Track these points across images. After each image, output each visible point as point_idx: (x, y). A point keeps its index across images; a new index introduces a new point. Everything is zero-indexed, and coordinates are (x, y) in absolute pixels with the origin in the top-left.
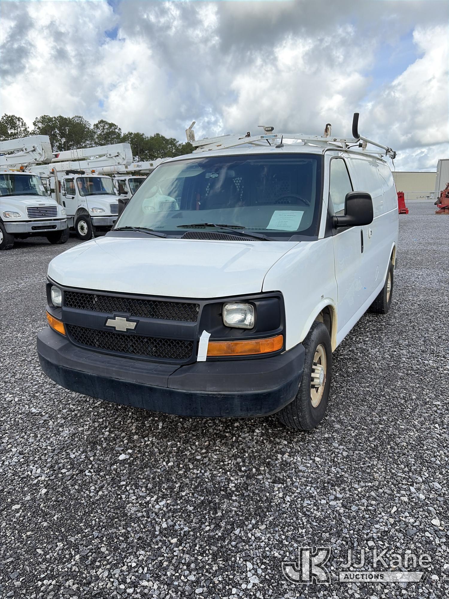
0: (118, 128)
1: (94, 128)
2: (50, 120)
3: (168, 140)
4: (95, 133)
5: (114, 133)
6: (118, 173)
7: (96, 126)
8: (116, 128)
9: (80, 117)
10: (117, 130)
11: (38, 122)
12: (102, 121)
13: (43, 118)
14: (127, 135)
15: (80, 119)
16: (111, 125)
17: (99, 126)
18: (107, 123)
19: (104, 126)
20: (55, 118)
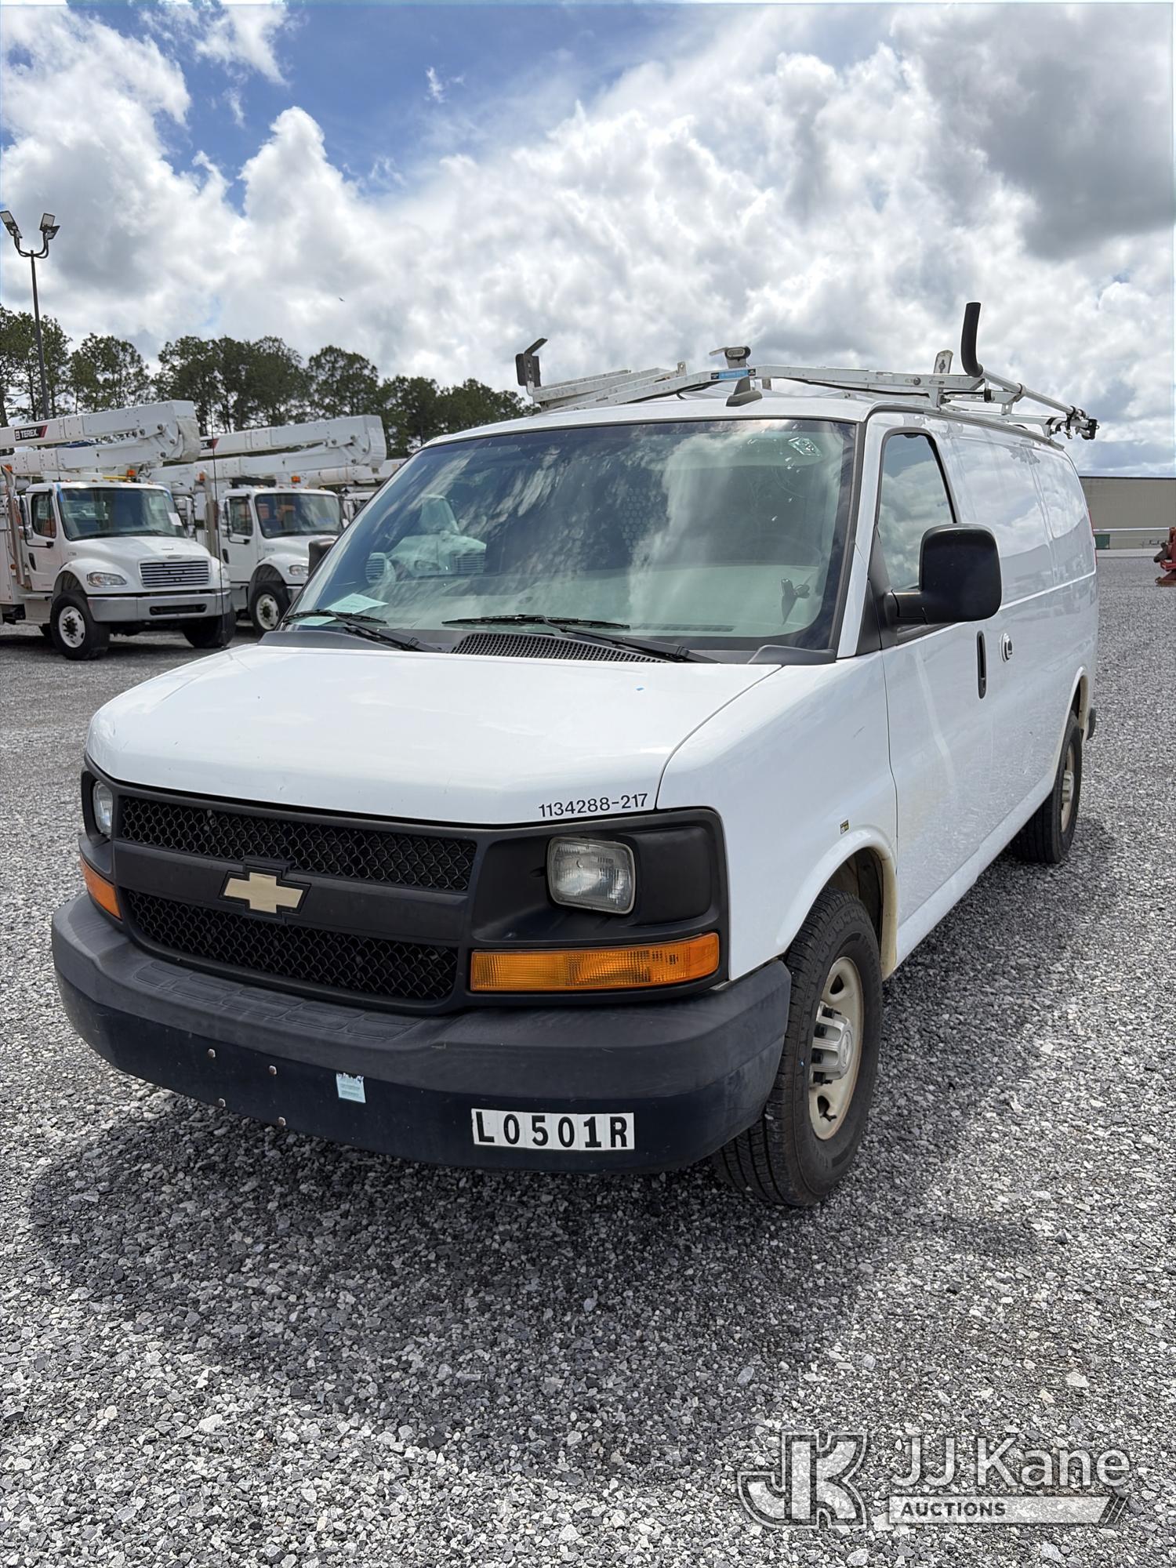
0: (370, 367)
1: (311, 367)
2: (201, 347)
3: (496, 396)
4: (312, 378)
5: (359, 377)
6: (356, 484)
7: (316, 361)
8: (366, 367)
9: (276, 340)
10: (366, 372)
11: (172, 353)
12: (330, 350)
13: (185, 342)
14: (394, 383)
15: (276, 344)
16: (354, 358)
17: (323, 361)
18: (343, 354)
19: (336, 361)
20: (213, 342)
